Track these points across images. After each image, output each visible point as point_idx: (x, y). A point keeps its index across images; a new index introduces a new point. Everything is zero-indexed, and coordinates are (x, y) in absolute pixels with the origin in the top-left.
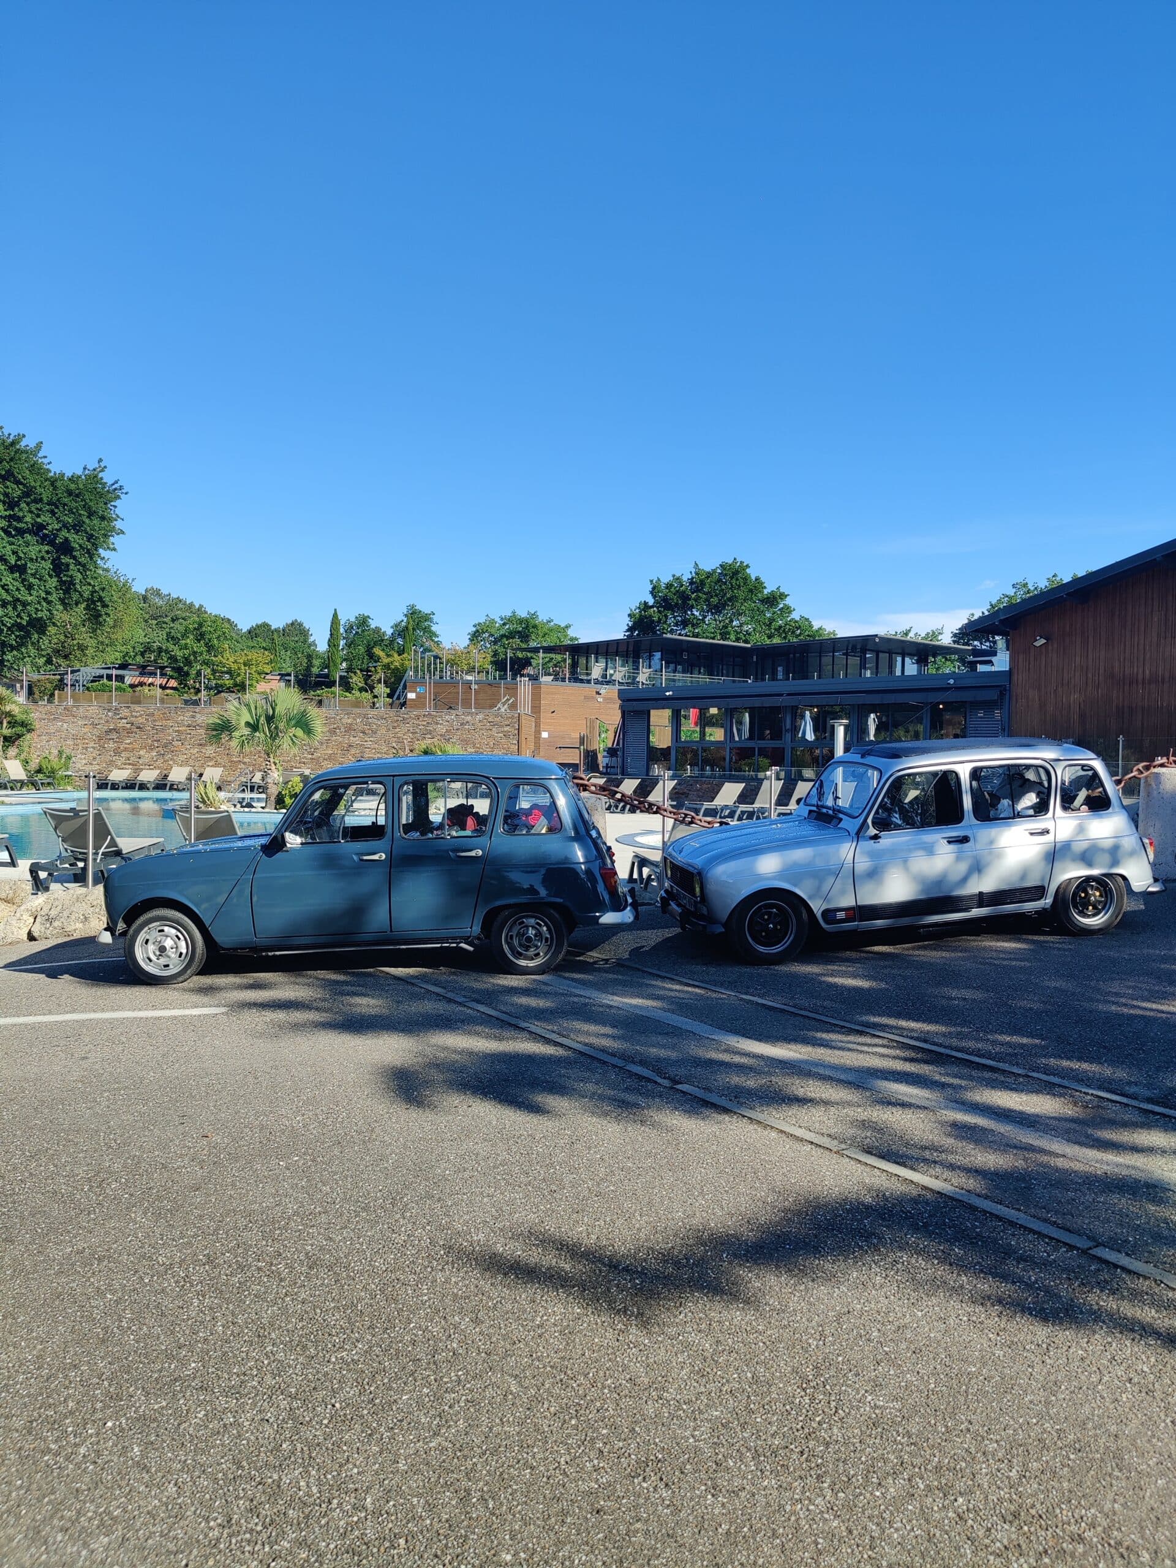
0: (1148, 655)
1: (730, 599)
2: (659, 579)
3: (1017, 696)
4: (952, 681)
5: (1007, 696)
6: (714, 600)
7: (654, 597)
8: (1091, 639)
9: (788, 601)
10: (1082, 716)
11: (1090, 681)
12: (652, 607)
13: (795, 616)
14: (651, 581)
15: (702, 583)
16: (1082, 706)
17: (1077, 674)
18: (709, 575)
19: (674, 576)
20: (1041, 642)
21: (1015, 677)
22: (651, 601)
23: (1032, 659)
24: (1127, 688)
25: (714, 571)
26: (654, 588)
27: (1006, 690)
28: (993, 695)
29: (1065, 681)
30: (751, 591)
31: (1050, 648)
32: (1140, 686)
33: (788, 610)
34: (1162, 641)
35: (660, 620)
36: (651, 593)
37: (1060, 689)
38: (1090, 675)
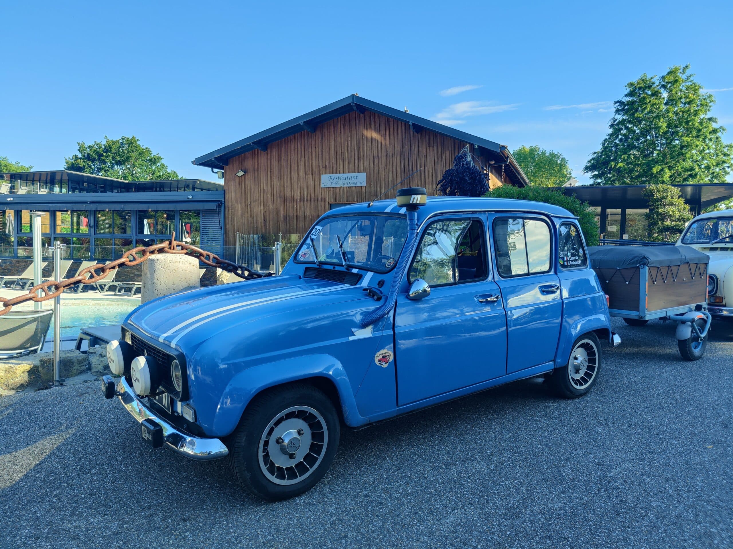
0: (299, 184)
1: (127, 158)
2: (83, 143)
3: (228, 208)
4: (190, 197)
5: (223, 207)
6: (118, 158)
7: (81, 152)
8: (269, 173)
9: (163, 161)
10: (265, 220)
11: (269, 200)
12: (80, 158)
13: (169, 171)
14: (79, 143)
15: (110, 147)
16: (265, 214)
17: (262, 195)
18: (114, 143)
19: (96, 142)
20: (241, 173)
21: (227, 196)
22: (80, 156)
23: (237, 184)
24: (288, 204)
25: (118, 141)
26: (80, 148)
27: (222, 204)
28: (214, 206)
29: (255, 198)
30: (140, 154)
31: (247, 177)
32: (295, 203)
33: (163, 166)
34: (307, 176)
35: (84, 166)
36: (79, 150)
37: (252, 204)
38: (269, 196)
